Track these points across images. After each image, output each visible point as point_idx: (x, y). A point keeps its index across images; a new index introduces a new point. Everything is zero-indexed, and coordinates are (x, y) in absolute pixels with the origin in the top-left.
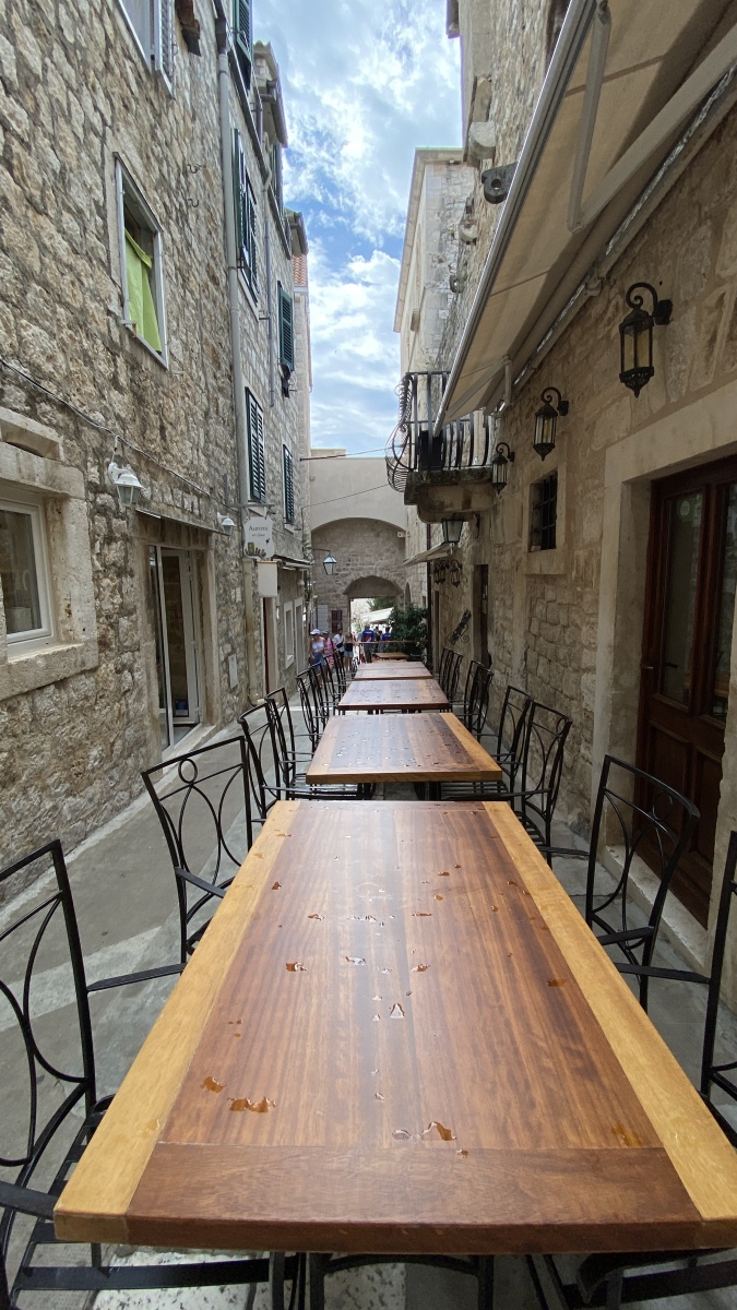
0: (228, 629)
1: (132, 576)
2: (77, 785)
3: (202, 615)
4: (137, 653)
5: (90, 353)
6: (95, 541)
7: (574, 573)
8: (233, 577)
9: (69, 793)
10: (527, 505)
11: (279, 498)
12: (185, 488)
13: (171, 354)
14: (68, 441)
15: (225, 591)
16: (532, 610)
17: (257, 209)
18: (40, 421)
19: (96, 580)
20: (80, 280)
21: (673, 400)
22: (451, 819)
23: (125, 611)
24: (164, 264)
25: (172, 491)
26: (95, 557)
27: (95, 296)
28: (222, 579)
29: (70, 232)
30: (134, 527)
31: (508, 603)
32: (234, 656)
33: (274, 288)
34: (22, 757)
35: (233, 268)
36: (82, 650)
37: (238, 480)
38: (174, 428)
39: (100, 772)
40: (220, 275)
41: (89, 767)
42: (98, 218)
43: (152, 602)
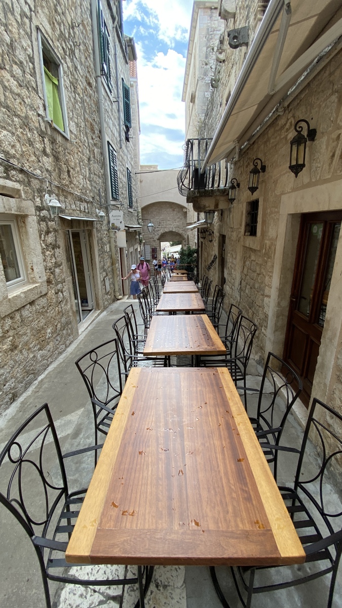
0: (104, 265)
1: (59, 248)
2: (43, 346)
3: (92, 260)
4: (64, 284)
5: (32, 140)
6: (41, 234)
7: (264, 251)
8: (105, 240)
9: (40, 349)
10: (244, 212)
11: (125, 195)
12: (81, 200)
13: (70, 131)
14: (25, 188)
15: (102, 247)
16: (244, 262)
17: (110, 39)
18: (11, 180)
19: (43, 253)
20: (23, 101)
21: (313, 180)
22: (204, 378)
23: (57, 265)
24: (64, 81)
25: (75, 203)
26: (42, 242)
27: (32, 108)
28: (100, 242)
29: (17, 76)
30: (58, 224)
31: (234, 256)
32: (107, 277)
33: (120, 81)
34: (18, 338)
35: (99, 76)
36: (40, 286)
37: (106, 190)
38: (74, 170)
39: (52, 338)
40: (93, 81)
41: (47, 337)
42: (30, 64)
43: (69, 259)
